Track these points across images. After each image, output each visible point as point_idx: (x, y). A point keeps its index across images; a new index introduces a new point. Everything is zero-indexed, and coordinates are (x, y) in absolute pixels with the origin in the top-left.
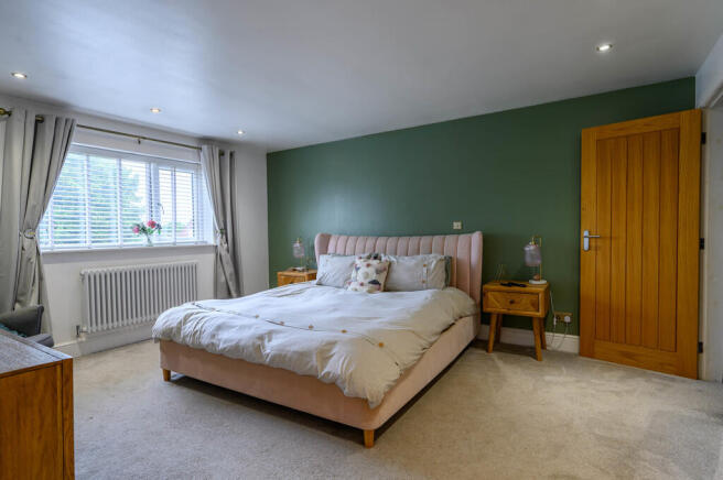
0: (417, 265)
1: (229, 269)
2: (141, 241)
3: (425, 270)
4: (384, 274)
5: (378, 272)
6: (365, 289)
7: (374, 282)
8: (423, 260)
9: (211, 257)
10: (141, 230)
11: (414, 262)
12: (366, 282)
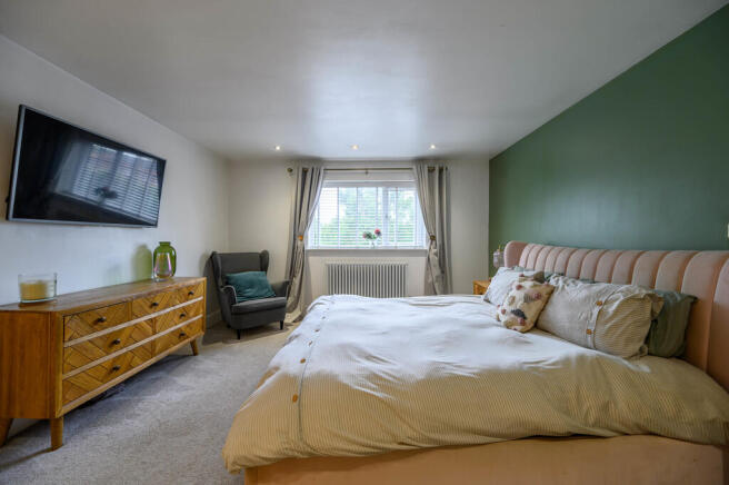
0: (587, 299)
1: (436, 271)
2: (369, 244)
3: (596, 310)
4: (538, 304)
5: (528, 299)
6: (504, 319)
7: (519, 313)
8: (600, 293)
9: (423, 260)
10: (368, 236)
11: (584, 293)
12: (509, 309)
